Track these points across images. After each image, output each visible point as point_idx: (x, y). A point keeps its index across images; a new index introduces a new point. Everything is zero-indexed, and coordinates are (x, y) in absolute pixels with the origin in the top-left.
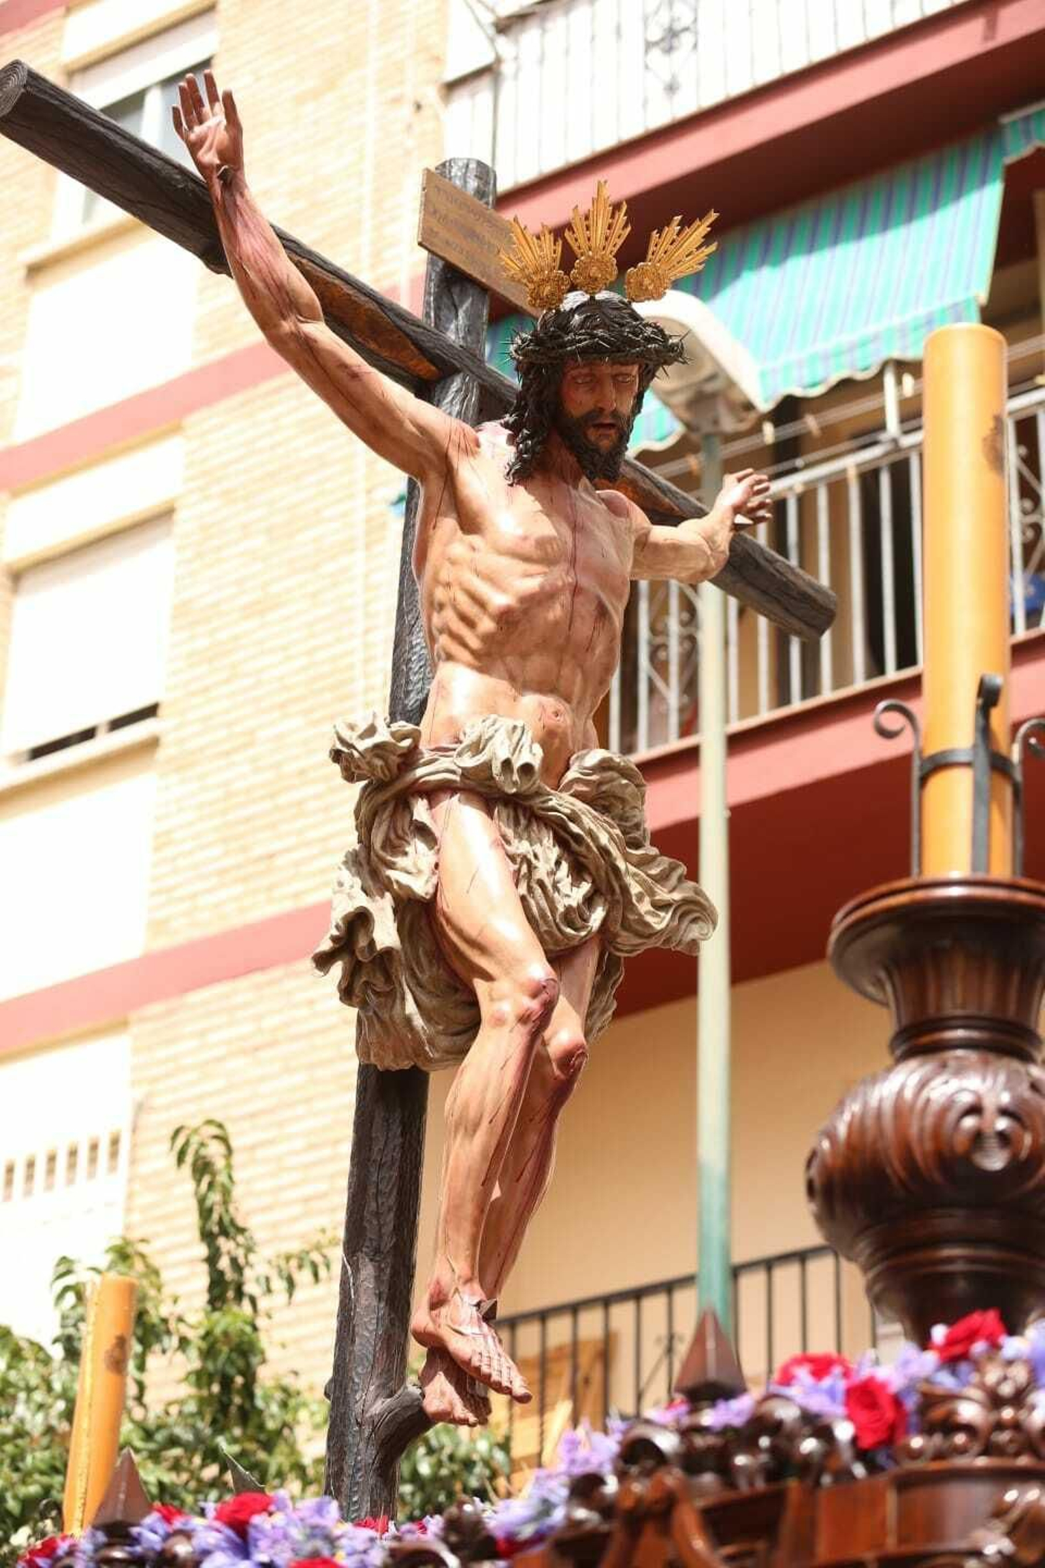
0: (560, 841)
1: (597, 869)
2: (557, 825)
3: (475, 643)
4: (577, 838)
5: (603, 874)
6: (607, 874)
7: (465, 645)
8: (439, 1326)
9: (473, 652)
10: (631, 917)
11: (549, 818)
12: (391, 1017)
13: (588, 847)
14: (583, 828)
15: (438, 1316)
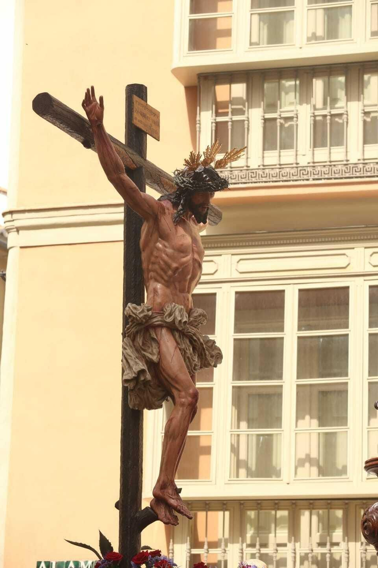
0: (191, 342)
1: (199, 348)
2: (190, 337)
3: (166, 278)
4: (195, 341)
5: (200, 350)
6: (201, 350)
7: (163, 278)
8: (164, 495)
9: (165, 281)
10: (206, 362)
11: (188, 335)
12: (144, 397)
13: (198, 344)
14: (196, 337)
15: (164, 492)
